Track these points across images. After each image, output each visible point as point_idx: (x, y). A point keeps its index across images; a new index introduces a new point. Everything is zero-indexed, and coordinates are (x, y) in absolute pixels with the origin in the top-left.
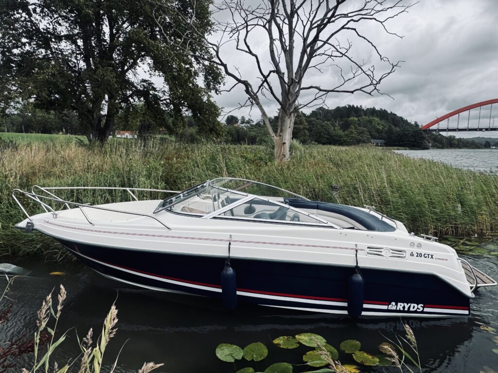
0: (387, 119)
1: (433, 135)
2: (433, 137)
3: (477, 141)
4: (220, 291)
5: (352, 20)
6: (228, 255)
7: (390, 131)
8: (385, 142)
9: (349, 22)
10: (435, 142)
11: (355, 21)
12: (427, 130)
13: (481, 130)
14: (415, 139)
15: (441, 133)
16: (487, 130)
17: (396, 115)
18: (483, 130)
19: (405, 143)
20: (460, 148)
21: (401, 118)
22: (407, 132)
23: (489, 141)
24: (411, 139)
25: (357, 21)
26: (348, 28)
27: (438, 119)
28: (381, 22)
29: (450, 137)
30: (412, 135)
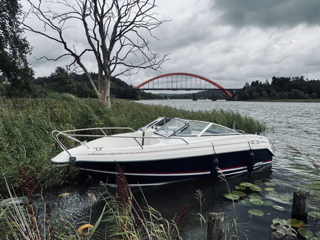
0: (116, 82)
1: (141, 92)
2: (141, 93)
3: (161, 95)
4: (209, 173)
5: (136, 26)
6: (214, 153)
7: (119, 90)
8: (116, 96)
9: (134, 27)
10: (142, 96)
11: (137, 27)
12: (137, 89)
13: (164, 89)
14: (133, 94)
15: (144, 91)
16: (166, 89)
17: (120, 80)
18: (165, 90)
19: (128, 96)
20: (154, 99)
21: (123, 82)
22: (128, 90)
23: (166, 95)
24: (131, 94)
25: (138, 27)
26: (133, 30)
27: (143, 83)
28: (149, 30)
29: (149, 93)
30: (131, 92)
